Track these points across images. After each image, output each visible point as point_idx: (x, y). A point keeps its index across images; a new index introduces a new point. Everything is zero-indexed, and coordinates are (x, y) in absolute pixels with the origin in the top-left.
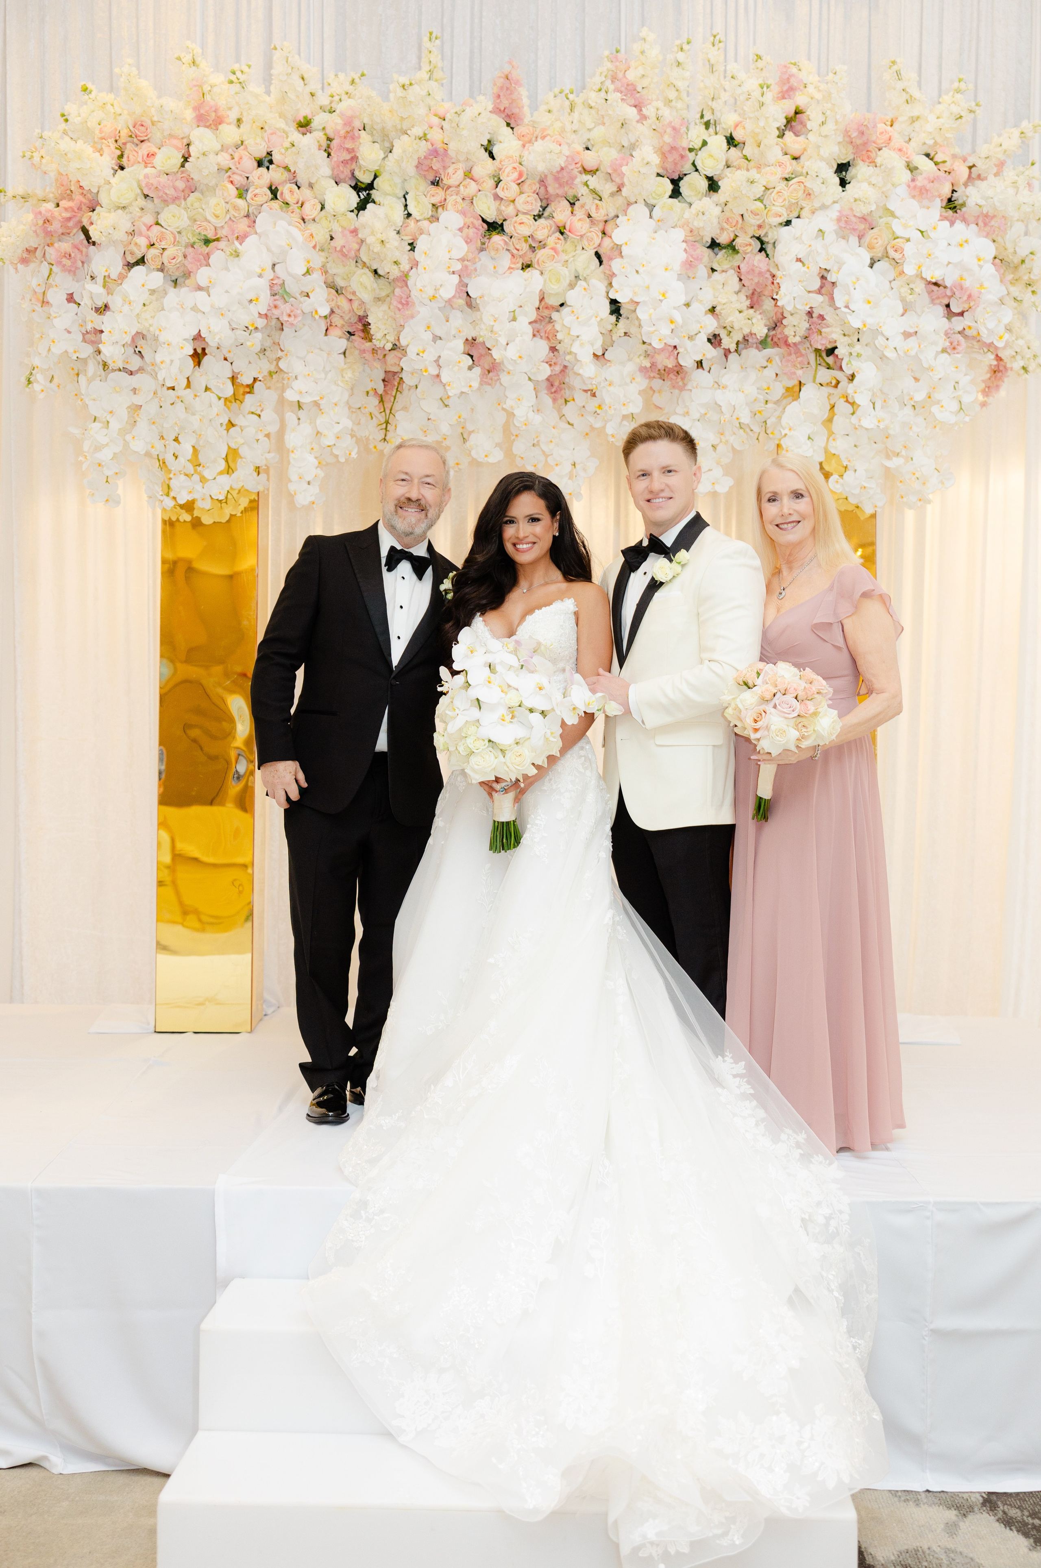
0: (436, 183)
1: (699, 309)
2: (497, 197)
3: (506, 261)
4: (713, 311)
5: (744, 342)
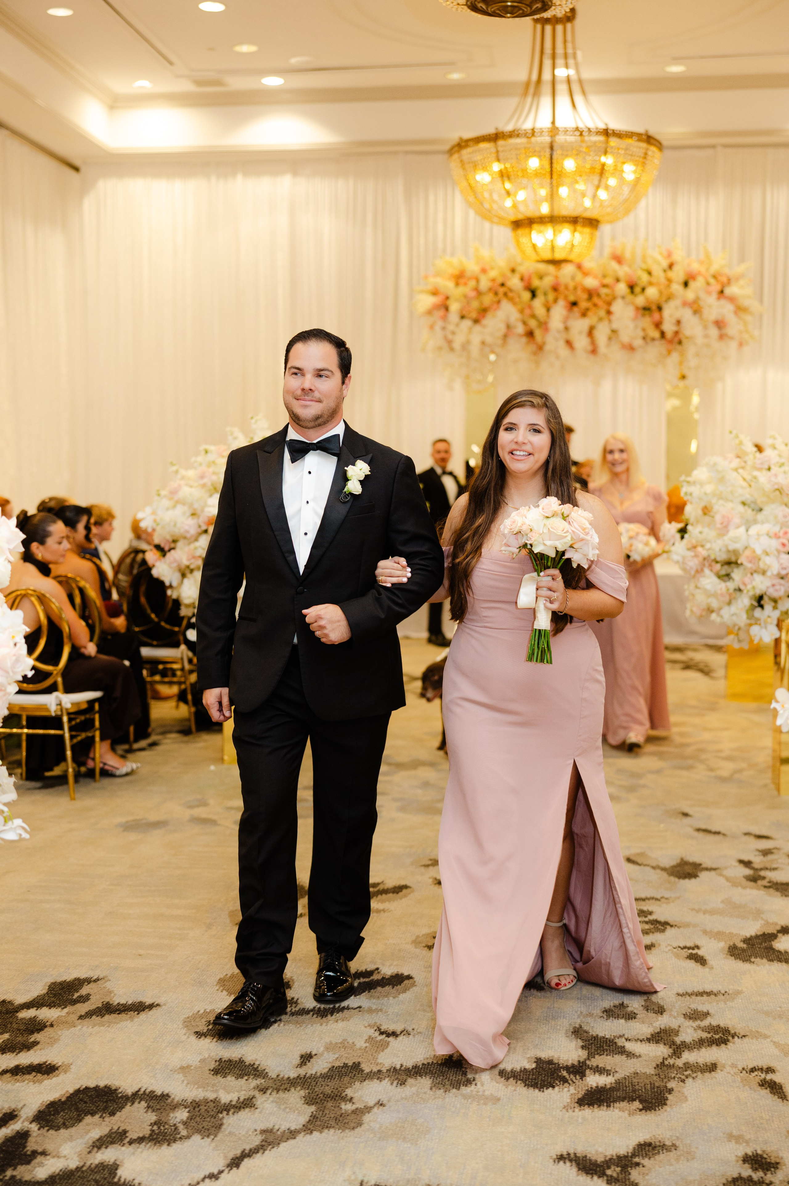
0: (556, 291)
1: (639, 329)
2: (575, 295)
3: (578, 315)
4: (644, 330)
5: (653, 339)
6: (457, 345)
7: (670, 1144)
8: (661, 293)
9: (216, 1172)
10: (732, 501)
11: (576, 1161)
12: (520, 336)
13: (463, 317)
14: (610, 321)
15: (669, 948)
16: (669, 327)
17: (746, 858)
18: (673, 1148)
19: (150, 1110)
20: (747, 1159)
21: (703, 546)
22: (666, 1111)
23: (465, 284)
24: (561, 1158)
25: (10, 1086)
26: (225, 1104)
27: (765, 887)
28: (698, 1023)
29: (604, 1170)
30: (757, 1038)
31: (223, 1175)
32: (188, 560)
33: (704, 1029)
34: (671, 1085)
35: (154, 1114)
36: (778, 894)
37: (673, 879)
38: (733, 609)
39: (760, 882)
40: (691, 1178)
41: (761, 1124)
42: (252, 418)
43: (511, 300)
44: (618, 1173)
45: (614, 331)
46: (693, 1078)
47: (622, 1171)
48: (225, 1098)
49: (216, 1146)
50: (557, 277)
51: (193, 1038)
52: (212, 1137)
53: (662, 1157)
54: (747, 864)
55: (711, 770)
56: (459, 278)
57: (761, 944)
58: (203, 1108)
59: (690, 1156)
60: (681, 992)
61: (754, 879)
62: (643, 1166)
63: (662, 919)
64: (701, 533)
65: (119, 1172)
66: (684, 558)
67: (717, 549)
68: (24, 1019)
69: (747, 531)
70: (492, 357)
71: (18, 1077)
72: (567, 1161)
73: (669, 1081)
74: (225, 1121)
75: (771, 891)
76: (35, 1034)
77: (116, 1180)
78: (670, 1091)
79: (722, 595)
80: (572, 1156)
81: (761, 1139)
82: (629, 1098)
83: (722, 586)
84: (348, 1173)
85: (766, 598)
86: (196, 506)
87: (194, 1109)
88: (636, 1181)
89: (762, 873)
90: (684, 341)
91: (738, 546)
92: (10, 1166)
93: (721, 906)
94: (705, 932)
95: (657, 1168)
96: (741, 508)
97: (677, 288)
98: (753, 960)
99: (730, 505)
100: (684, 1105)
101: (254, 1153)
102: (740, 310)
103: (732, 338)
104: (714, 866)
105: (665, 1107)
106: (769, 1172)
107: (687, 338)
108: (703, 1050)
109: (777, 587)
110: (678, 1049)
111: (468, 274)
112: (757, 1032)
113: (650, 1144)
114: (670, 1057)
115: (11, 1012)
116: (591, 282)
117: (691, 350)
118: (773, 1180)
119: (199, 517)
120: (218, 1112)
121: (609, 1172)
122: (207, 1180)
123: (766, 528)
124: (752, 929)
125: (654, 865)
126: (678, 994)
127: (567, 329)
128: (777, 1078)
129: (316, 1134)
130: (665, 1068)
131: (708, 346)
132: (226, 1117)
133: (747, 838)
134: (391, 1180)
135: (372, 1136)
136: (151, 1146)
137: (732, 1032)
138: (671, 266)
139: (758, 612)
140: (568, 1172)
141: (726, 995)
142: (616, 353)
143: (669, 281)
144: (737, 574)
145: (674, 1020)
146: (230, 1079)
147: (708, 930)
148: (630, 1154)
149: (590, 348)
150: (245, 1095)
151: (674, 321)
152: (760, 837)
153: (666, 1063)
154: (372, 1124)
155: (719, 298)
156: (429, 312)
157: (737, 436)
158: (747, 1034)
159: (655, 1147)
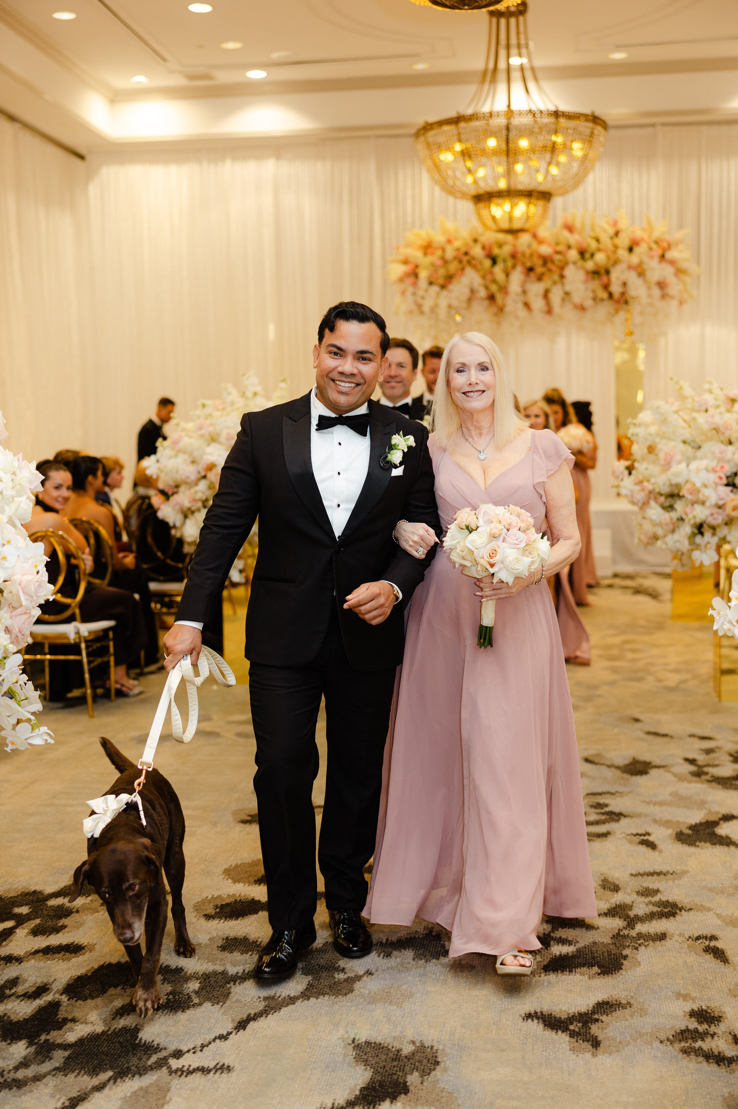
0: (514, 257)
1: (589, 291)
2: (531, 261)
3: (534, 279)
5: (602, 300)
6: (426, 308)
7: (626, 1002)
8: (608, 258)
9: (225, 1033)
10: (674, 440)
11: (542, 1018)
12: (482, 299)
13: (431, 283)
14: (563, 284)
15: (623, 835)
16: (616, 289)
17: (690, 756)
18: (628, 1006)
19: (166, 982)
20: (693, 1014)
21: (648, 481)
22: (621, 974)
23: (433, 254)
24: (529, 1016)
25: (42, 964)
26: (232, 975)
27: (708, 781)
28: (649, 899)
29: (567, 1025)
30: (702, 911)
31: (231, 1036)
32: (190, 502)
33: (654, 904)
34: (625, 952)
35: (170, 985)
36: (720, 787)
37: (626, 776)
38: (677, 536)
39: (704, 777)
40: (644, 1031)
41: (706, 984)
42: (244, 375)
43: (474, 267)
44: (579, 1028)
45: (567, 294)
46: (646, 946)
47: (583, 1026)
48: (232, 970)
49: (225, 1011)
50: (514, 246)
51: (203, 920)
52: (221, 1004)
53: (618, 1013)
54: (692, 762)
55: (659, 681)
56: (427, 248)
57: (705, 830)
58: (213, 979)
59: (643, 1012)
60: (634, 872)
61: (698, 774)
62: (602, 1022)
63: (616, 810)
64: (646, 469)
65: (140, 1035)
66: (632, 492)
67: (661, 483)
68: (53, 906)
69: (688, 466)
70: (458, 318)
71: (49, 956)
72: (534, 1018)
73: (624, 949)
74: (232, 990)
75: (714, 784)
76: (63, 919)
77: (137, 1042)
78: (625, 957)
79: (667, 524)
80: (539, 1014)
81: (705, 997)
82: (589, 963)
83: (666, 517)
84: (341, 1032)
85: (705, 526)
86: (196, 454)
87: (205, 980)
88: (596, 1035)
89: (706, 769)
90: (631, 301)
91: (680, 480)
92: (44, 1032)
93: (669, 798)
94: (655, 821)
95: (614, 1023)
96: (682, 446)
97: (622, 253)
98: (698, 844)
99: (671, 444)
100: (638, 969)
101: (258, 1016)
102: (680, 272)
103: (672, 297)
104: (663, 764)
105: (621, 971)
106: (713, 1025)
107: (633, 298)
108: (654, 922)
109: (716, 516)
110: (632, 922)
111: (435, 245)
112: (702, 905)
113: (608, 1003)
114: (625, 928)
115: (41, 901)
117: (636, 308)
118: (716, 1031)
119: (198, 464)
120: (226, 983)
121: (572, 1027)
122: (217, 1041)
123: (705, 463)
124: (697, 817)
125: (609, 763)
126: (632, 875)
127: (524, 292)
128: (719, 944)
129: (313, 1000)
130: (621, 938)
131: (651, 305)
132: (233, 987)
133: (692, 740)
134: (380, 1038)
135: (362, 1000)
136: (167, 1012)
137: (680, 906)
138: (617, 234)
139: (698, 539)
140: (535, 1028)
141: (674, 875)
142: (569, 313)
143: (616, 247)
144: (679, 505)
145: (628, 897)
146: (237, 955)
147: (658, 819)
148: (590, 1012)
149: (545, 308)
150: (249, 968)
151: (620, 283)
152: (703, 738)
153: (622, 933)
154: (362, 990)
155: (660, 262)
156: (401, 280)
157: (677, 383)
158: (693, 907)
159: (612, 1005)
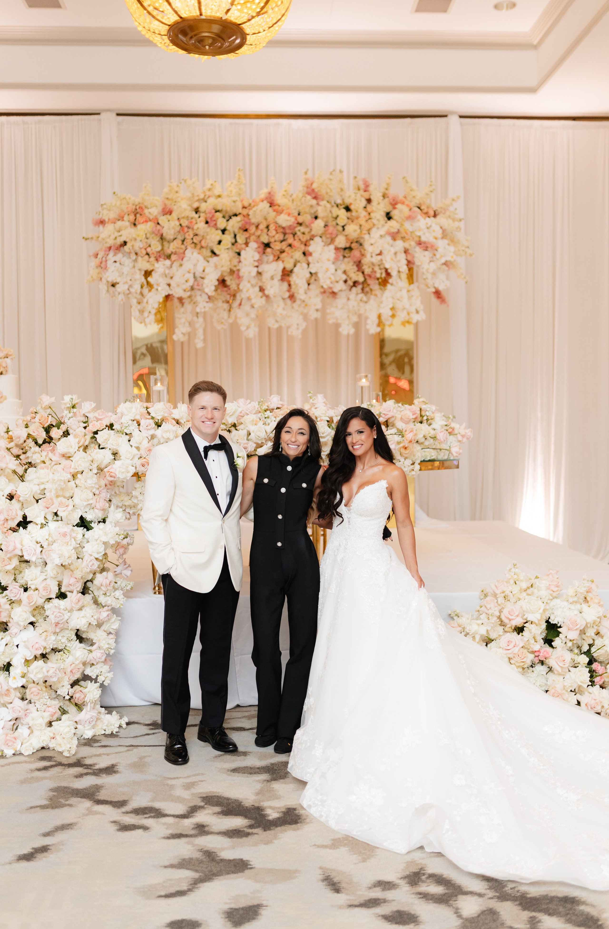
0: (246, 230)
1: (340, 272)
2: (268, 235)
3: (271, 258)
4: (345, 272)
5: (356, 283)
8: (362, 227)
14: (308, 263)
43: (198, 246)
45: (313, 275)
56: (136, 215)
97: (378, 221)
111: (146, 211)
116: (284, 220)
127: (259, 273)
138: (369, 201)
142: (317, 299)
143: (370, 214)
149: (287, 294)
